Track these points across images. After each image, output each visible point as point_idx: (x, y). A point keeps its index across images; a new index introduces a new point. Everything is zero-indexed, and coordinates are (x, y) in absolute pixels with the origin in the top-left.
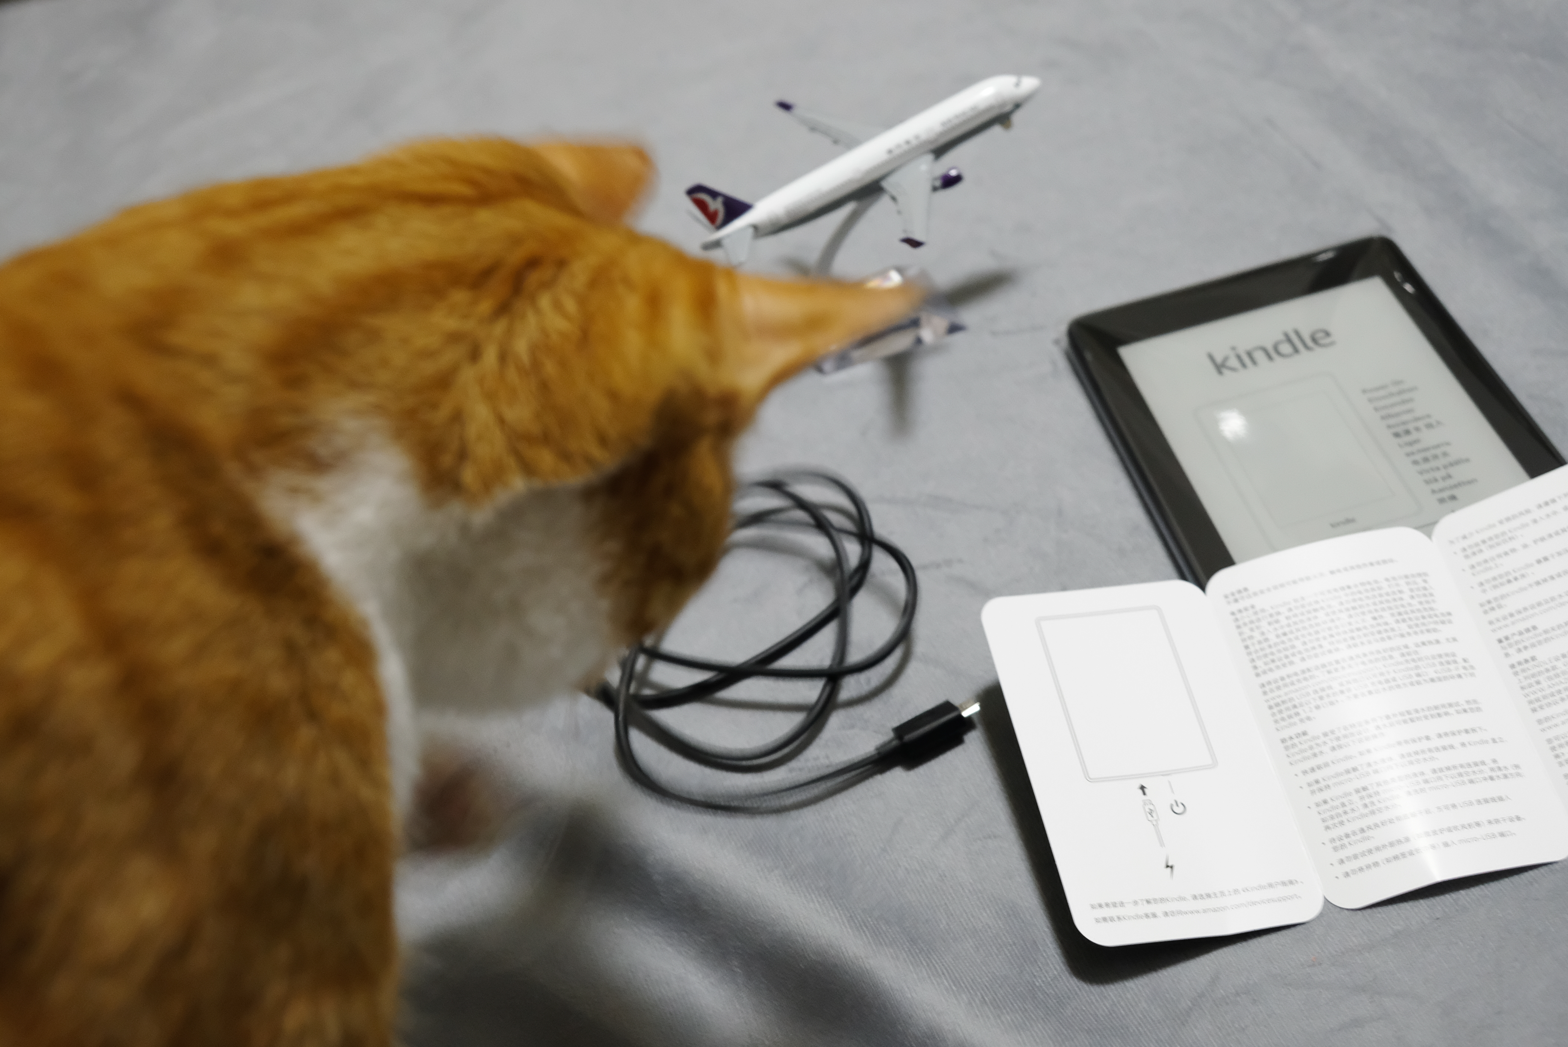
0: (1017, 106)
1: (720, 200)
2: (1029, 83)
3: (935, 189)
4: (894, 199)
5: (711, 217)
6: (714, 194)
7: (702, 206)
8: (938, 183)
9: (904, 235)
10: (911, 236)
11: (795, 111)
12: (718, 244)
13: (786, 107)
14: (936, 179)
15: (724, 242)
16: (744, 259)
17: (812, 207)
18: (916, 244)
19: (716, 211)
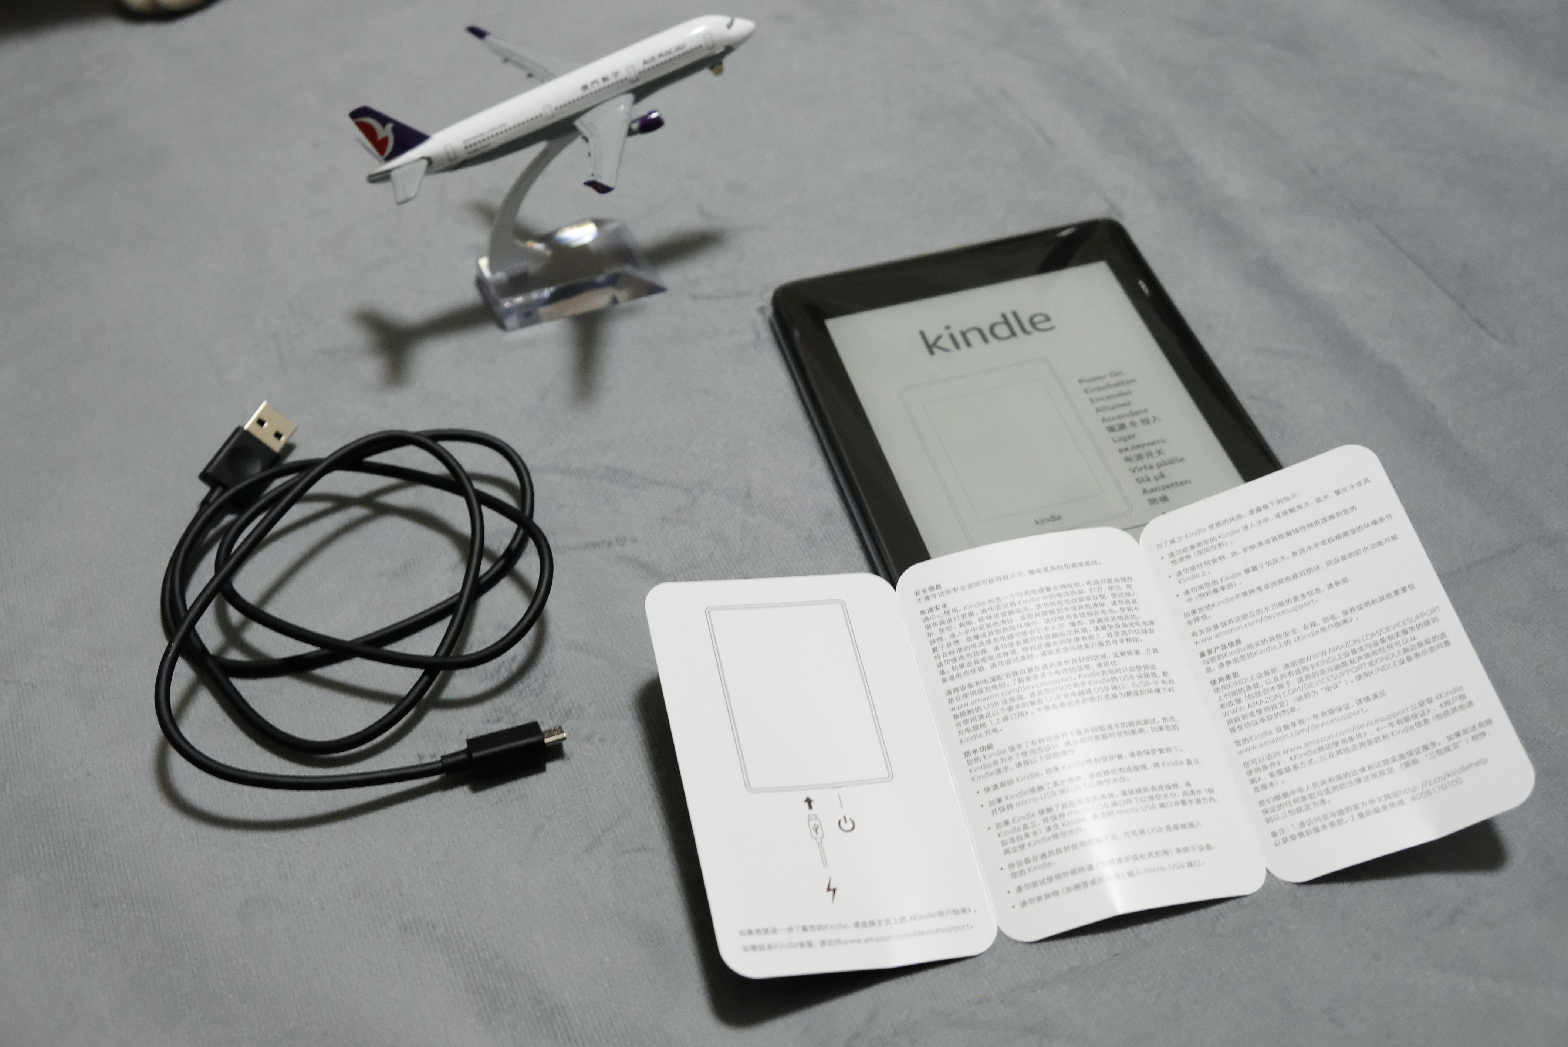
0: (729, 50)
1: (390, 126)
2: (742, 26)
3: (631, 133)
4: (587, 141)
5: (380, 146)
6: (384, 120)
7: (368, 132)
8: (635, 126)
9: (590, 179)
10: (599, 180)
11: (488, 38)
12: (385, 177)
13: (478, 33)
14: (634, 122)
15: (393, 174)
16: (413, 194)
17: (495, 143)
18: (602, 189)
19: (385, 140)
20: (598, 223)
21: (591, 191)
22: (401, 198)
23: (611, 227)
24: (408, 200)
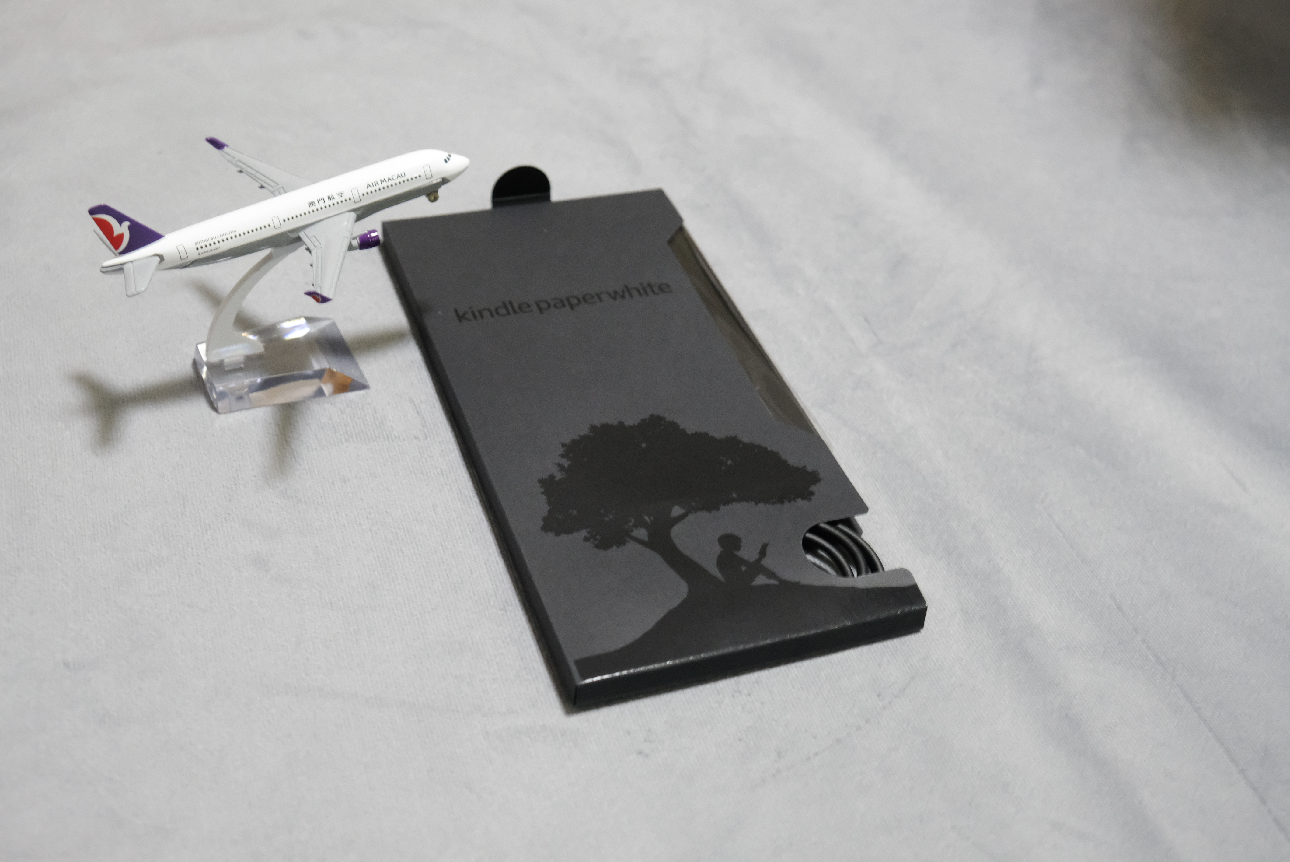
0: (445, 181)
1: (126, 224)
3: (351, 248)
4: (308, 249)
5: (115, 241)
6: (121, 218)
7: (106, 228)
8: (356, 243)
9: (312, 289)
10: (319, 291)
11: (226, 149)
12: (119, 269)
13: (216, 144)
14: (354, 238)
15: (125, 267)
16: (143, 289)
17: (224, 247)
18: (323, 299)
19: (121, 237)
20: (309, 320)
21: (310, 300)
22: (132, 291)
23: (323, 324)
24: (138, 293)
